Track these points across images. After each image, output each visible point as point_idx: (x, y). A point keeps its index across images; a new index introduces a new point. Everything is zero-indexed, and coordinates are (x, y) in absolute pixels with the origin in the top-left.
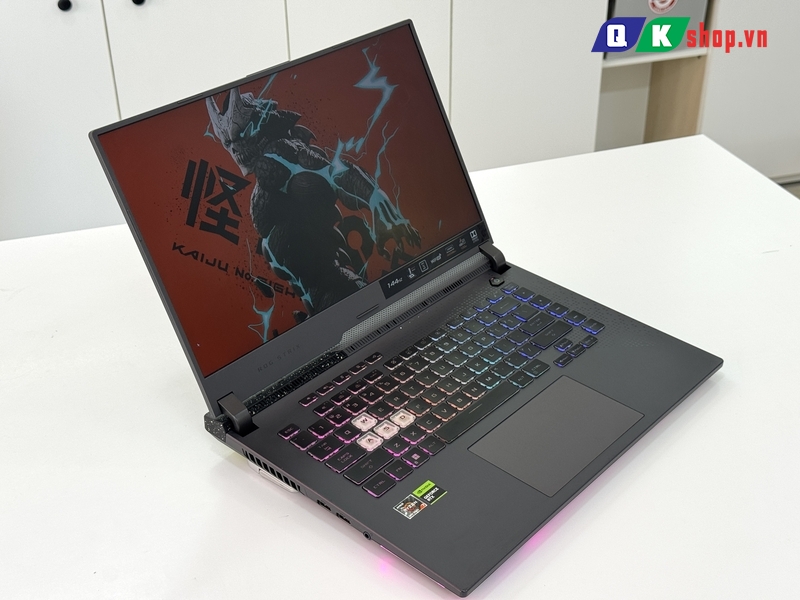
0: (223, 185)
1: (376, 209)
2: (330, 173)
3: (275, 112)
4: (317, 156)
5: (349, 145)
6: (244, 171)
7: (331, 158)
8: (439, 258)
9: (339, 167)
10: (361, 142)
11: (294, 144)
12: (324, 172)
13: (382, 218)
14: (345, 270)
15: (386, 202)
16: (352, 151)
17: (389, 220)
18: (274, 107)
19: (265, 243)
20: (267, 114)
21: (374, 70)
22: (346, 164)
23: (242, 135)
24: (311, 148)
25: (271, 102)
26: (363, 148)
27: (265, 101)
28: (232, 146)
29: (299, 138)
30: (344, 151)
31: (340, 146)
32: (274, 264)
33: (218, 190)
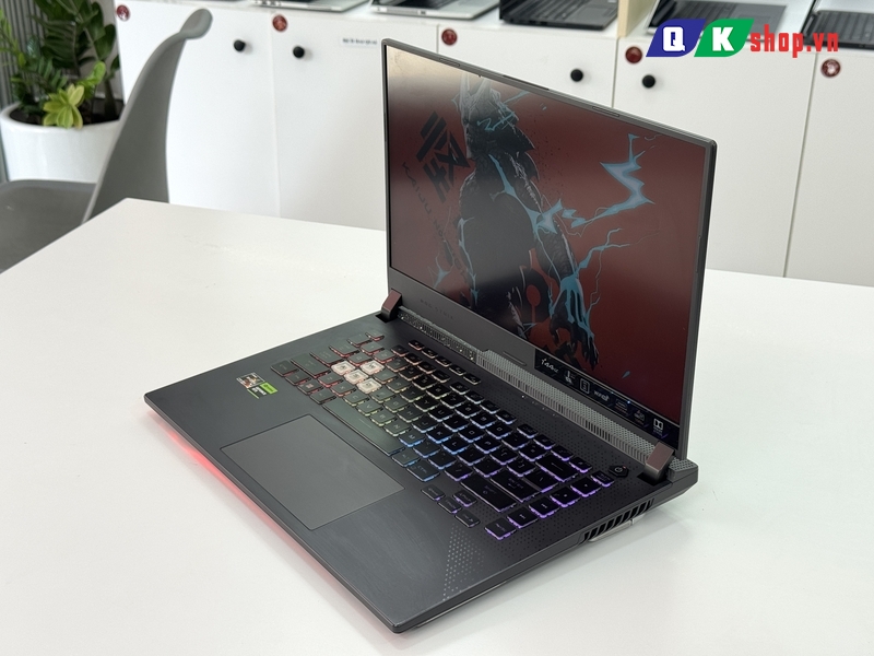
0: (450, 150)
1: (565, 292)
2: (538, 222)
3: (513, 126)
4: (532, 195)
5: (568, 214)
6: (469, 154)
7: (546, 209)
8: (606, 398)
9: (548, 223)
10: (580, 221)
11: (518, 167)
12: (533, 215)
13: (568, 304)
14: (513, 308)
15: (578, 295)
16: (568, 222)
17: (573, 314)
18: (514, 122)
19: (462, 222)
20: (505, 122)
21: (632, 165)
22: (556, 227)
23: (479, 123)
24: (530, 184)
25: (513, 114)
26: (580, 228)
27: (508, 110)
28: (468, 126)
29: (524, 166)
30: (560, 213)
31: (559, 206)
32: (462, 244)
33: (445, 151)
